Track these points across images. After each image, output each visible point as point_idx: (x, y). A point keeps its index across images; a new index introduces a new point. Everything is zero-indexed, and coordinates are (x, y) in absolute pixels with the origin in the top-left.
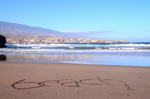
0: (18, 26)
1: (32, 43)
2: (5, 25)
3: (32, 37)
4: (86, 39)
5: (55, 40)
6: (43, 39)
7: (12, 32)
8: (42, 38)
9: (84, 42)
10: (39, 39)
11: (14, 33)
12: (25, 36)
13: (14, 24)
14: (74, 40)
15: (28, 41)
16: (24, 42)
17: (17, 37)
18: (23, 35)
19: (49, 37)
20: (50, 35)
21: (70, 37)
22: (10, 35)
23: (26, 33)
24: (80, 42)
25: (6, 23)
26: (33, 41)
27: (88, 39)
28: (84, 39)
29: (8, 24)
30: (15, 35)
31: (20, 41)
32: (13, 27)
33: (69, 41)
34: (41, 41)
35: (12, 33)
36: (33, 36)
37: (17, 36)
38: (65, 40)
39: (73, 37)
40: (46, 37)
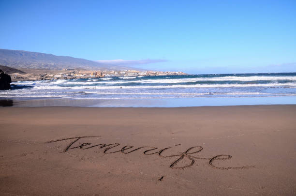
0: (40, 55)
1: (58, 78)
2: (22, 55)
3: (59, 70)
4: (132, 71)
5: (90, 74)
6: (74, 73)
7: (32, 65)
8: (73, 71)
9: (130, 75)
10: (68, 73)
11: (34, 65)
12: (49, 69)
13: (35, 53)
14: (116, 73)
15: (52, 76)
16: (47, 77)
18: (47, 68)
19: (83, 69)
20: (84, 67)
21: (111, 68)
22: (29, 68)
23: (51, 65)
24: (125, 76)
25: (23, 52)
26: (60, 76)
27: (135, 71)
28: (129, 71)
29: (27, 53)
30: (36, 68)
31: (42, 76)
32: (33, 58)
33: (110, 74)
34: (70, 75)
36: (61, 69)
37: (38, 69)
38: (104, 73)
39: (114, 68)
40: (78, 69)
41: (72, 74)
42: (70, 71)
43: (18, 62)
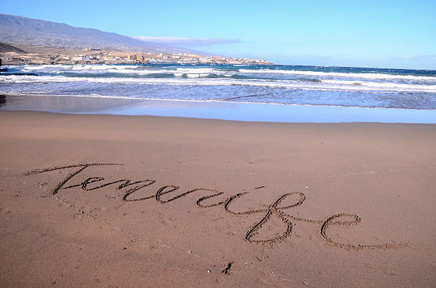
0: (48, 25)
1: (77, 63)
2: (19, 23)
3: (79, 50)
4: (191, 55)
5: (127, 57)
6: (101, 54)
7: (37, 40)
8: (99, 52)
9: (187, 60)
10: (92, 55)
11: (40, 40)
12: (63, 47)
13: (40, 21)
14: (165, 58)
15: (67, 58)
16: (60, 60)
17: (46, 49)
18: (60, 45)
19: (115, 50)
21: (158, 50)
22: (31, 45)
23: (66, 41)
24: (179, 62)
25: (20, 18)
26: (80, 59)
27: (194, 55)
28: (185, 54)
29: (27, 21)
30: (43, 45)
31: (53, 59)
32: (38, 29)
33: (156, 58)
34: (95, 59)
35: (36, 42)
36: (81, 48)
37: (46, 47)
38: (148, 57)
39: (163, 50)
40: (108, 49)
41: (98, 57)
42: (96, 52)
43: (14, 34)
